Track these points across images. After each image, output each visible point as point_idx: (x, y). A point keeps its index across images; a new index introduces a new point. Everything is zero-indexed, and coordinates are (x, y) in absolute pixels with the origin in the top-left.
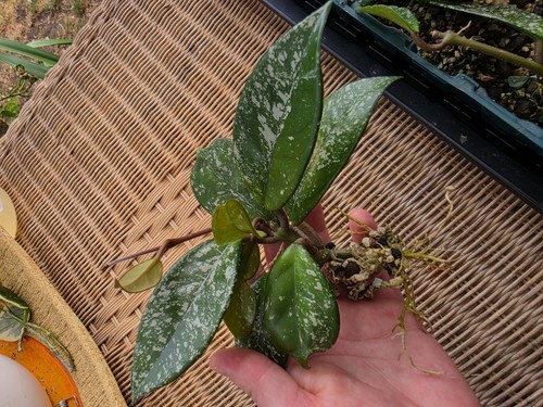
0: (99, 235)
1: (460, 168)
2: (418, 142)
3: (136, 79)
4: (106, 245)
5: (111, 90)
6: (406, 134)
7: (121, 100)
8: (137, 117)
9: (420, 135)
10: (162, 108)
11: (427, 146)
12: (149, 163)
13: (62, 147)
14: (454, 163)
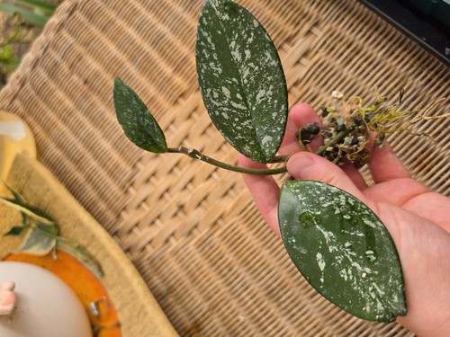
0: (115, 156)
1: (438, 80)
2: (403, 59)
3: (143, 11)
4: (123, 165)
5: (120, 22)
6: (393, 53)
7: (131, 31)
8: (146, 47)
9: (405, 53)
10: (170, 37)
11: (411, 62)
12: (161, 88)
13: (75, 78)
14: (433, 76)
